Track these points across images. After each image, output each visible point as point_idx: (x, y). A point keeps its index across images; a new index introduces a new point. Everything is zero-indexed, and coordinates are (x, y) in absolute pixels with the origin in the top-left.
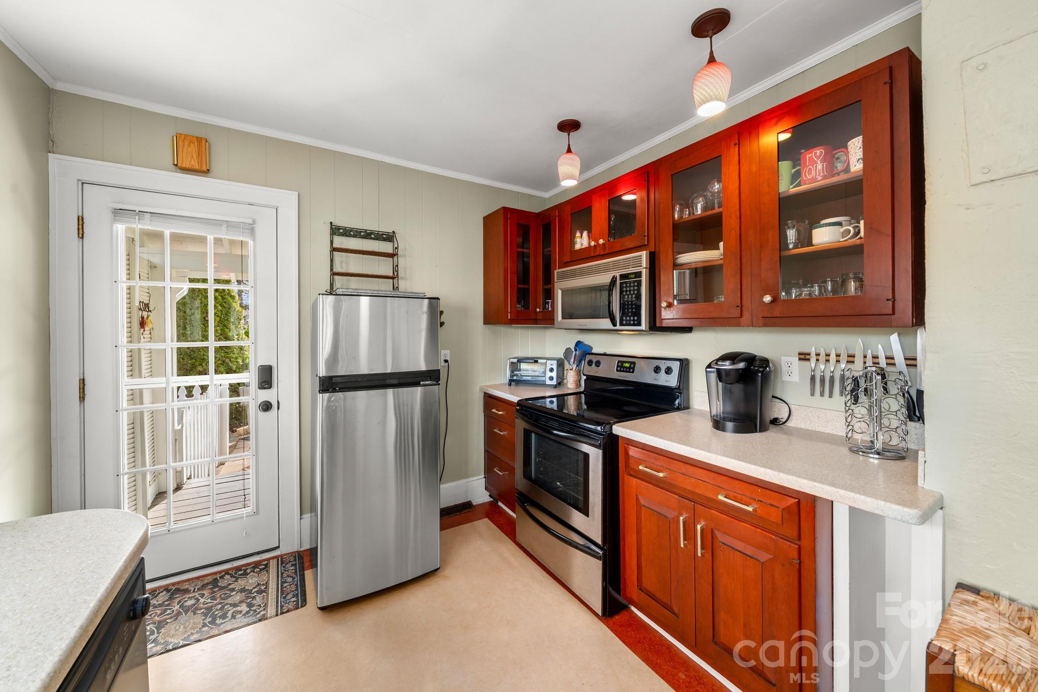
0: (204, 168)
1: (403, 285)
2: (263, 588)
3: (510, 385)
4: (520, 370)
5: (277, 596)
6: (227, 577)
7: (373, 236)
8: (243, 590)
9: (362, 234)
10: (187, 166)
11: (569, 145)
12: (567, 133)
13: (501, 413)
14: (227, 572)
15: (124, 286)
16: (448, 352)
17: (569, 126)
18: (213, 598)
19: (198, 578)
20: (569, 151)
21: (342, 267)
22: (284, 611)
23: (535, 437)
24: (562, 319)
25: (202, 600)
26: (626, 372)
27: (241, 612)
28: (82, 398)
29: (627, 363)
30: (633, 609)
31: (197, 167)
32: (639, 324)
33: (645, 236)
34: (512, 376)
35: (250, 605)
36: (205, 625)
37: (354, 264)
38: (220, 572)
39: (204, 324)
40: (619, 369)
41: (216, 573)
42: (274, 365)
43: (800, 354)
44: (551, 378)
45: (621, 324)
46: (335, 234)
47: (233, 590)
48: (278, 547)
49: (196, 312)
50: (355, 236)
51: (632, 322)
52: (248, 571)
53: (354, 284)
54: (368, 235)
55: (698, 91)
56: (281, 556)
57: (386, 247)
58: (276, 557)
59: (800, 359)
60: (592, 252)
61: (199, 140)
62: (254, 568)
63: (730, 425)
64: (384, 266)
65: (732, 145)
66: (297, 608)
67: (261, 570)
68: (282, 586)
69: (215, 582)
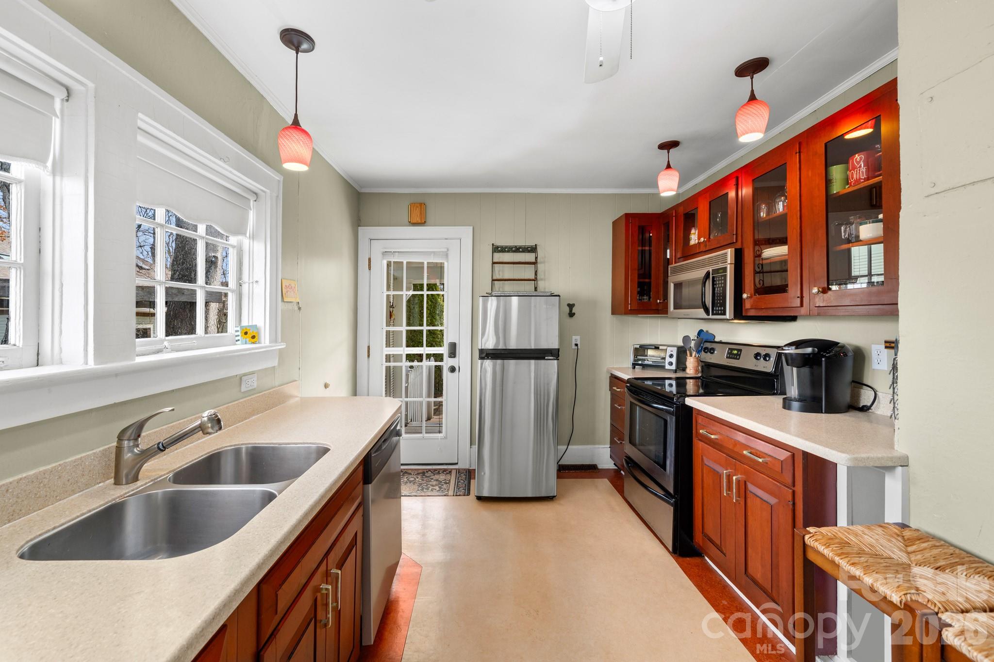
0: (423, 222)
1: (541, 285)
2: (447, 482)
3: (634, 368)
4: (647, 356)
5: (455, 487)
6: (429, 472)
7: (521, 250)
8: (437, 480)
9: (514, 249)
10: (415, 222)
11: (669, 161)
12: (666, 151)
13: (619, 390)
14: (430, 470)
15: (385, 294)
16: (578, 338)
17: (669, 146)
18: (423, 480)
19: (415, 469)
20: (669, 167)
21: (499, 275)
22: (458, 494)
23: (640, 411)
24: (674, 309)
25: (417, 480)
26: (734, 358)
27: (436, 489)
28: (369, 356)
29: (736, 350)
30: (706, 558)
31: (420, 222)
32: (724, 314)
33: (734, 235)
34: (634, 361)
35: (440, 488)
36: (418, 490)
37: (508, 272)
38: (426, 469)
39: (420, 316)
40: (728, 356)
41: (424, 469)
42: (457, 342)
43: (886, 342)
44: (671, 364)
45: (713, 314)
46: (495, 252)
47: (432, 479)
48: (457, 464)
49: (416, 306)
50: (508, 252)
51: (720, 312)
52: (440, 472)
53: (508, 287)
54: (517, 250)
55: (740, 125)
56: (459, 469)
57: (530, 257)
58: (456, 469)
59: (886, 347)
60: (698, 249)
61: (421, 204)
62: (444, 471)
63: (796, 405)
64: (528, 272)
65: (794, 154)
66: (464, 495)
67: (447, 473)
68: (458, 483)
69: (423, 473)
